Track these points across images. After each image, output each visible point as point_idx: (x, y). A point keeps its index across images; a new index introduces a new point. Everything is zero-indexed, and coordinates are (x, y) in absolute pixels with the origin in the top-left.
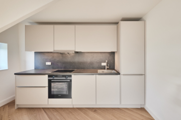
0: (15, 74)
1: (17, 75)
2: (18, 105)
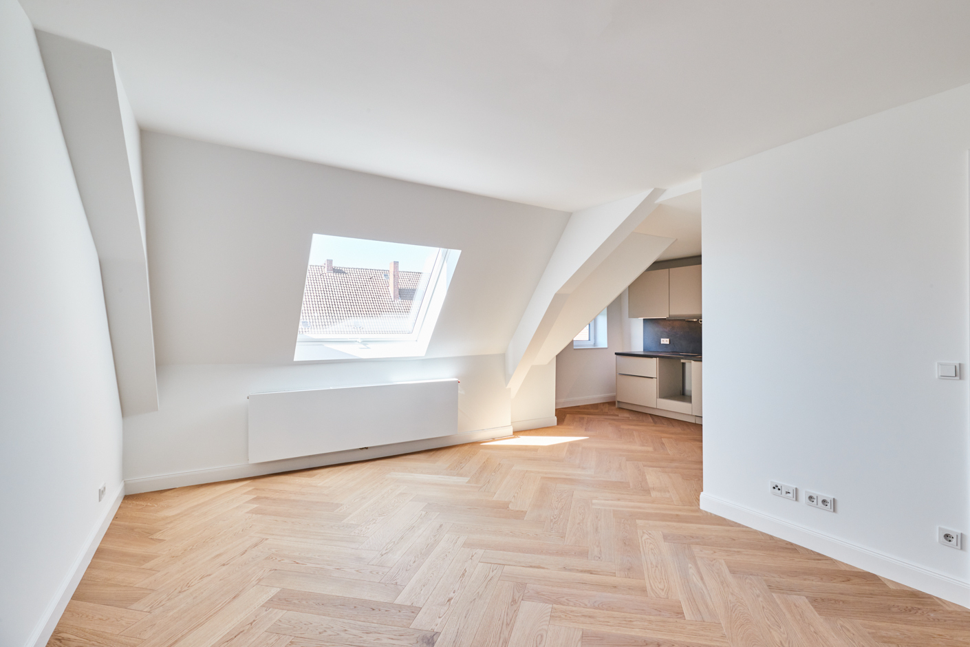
0: (616, 354)
1: (618, 356)
2: (619, 402)
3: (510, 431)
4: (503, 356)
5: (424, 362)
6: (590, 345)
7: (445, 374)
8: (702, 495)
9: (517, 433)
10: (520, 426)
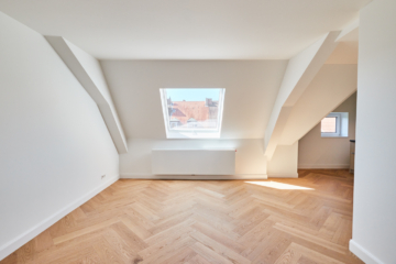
3: (266, 177)
4: (262, 140)
5: (220, 141)
6: (337, 135)
7: (230, 147)
8: (351, 241)
9: (270, 178)
10: (272, 175)
